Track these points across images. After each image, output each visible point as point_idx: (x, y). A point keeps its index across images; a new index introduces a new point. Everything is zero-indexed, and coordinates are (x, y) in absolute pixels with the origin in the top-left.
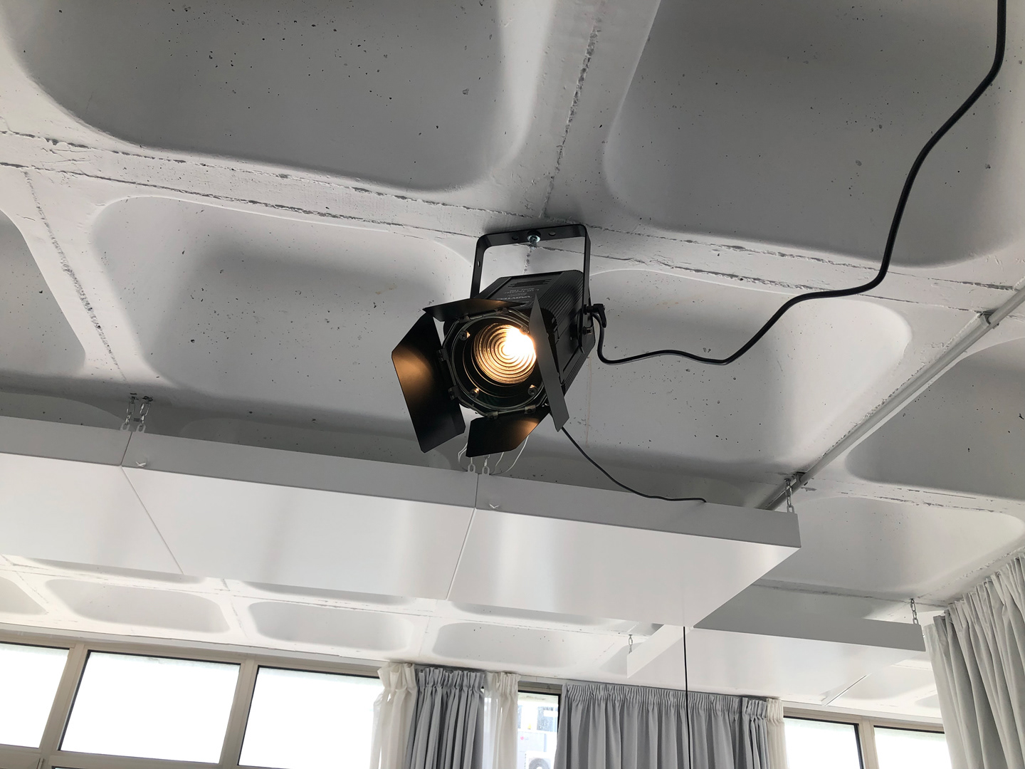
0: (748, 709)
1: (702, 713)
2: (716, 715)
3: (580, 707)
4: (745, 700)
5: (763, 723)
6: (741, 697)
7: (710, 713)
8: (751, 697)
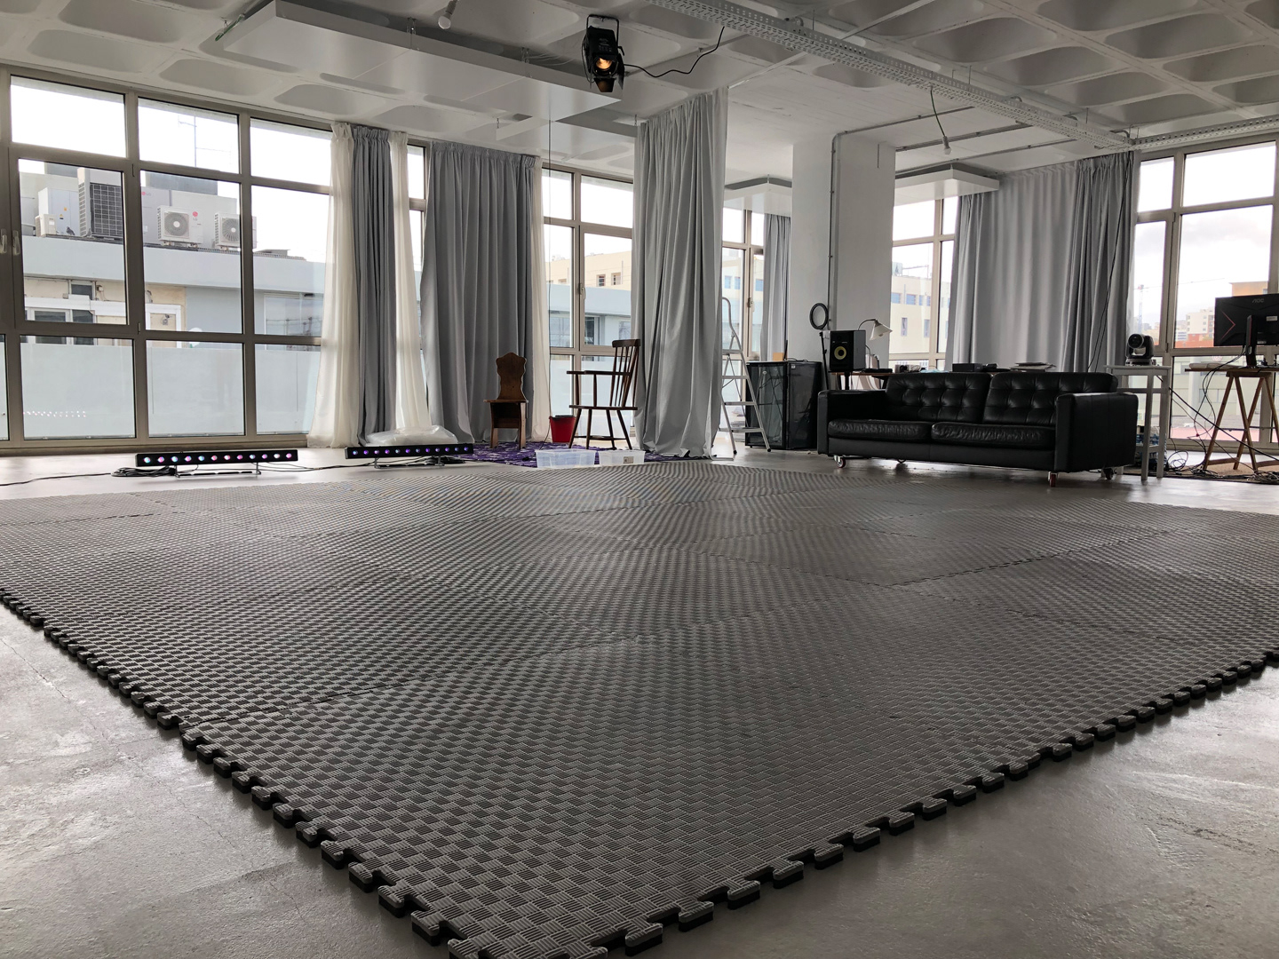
0: (526, 162)
1: (502, 162)
2: (509, 164)
3: (440, 154)
4: (524, 157)
5: (532, 169)
6: (522, 155)
7: (506, 161)
8: (527, 155)
